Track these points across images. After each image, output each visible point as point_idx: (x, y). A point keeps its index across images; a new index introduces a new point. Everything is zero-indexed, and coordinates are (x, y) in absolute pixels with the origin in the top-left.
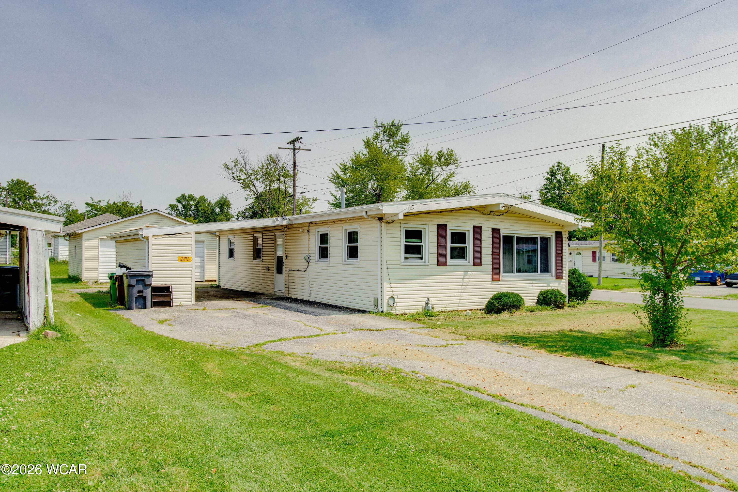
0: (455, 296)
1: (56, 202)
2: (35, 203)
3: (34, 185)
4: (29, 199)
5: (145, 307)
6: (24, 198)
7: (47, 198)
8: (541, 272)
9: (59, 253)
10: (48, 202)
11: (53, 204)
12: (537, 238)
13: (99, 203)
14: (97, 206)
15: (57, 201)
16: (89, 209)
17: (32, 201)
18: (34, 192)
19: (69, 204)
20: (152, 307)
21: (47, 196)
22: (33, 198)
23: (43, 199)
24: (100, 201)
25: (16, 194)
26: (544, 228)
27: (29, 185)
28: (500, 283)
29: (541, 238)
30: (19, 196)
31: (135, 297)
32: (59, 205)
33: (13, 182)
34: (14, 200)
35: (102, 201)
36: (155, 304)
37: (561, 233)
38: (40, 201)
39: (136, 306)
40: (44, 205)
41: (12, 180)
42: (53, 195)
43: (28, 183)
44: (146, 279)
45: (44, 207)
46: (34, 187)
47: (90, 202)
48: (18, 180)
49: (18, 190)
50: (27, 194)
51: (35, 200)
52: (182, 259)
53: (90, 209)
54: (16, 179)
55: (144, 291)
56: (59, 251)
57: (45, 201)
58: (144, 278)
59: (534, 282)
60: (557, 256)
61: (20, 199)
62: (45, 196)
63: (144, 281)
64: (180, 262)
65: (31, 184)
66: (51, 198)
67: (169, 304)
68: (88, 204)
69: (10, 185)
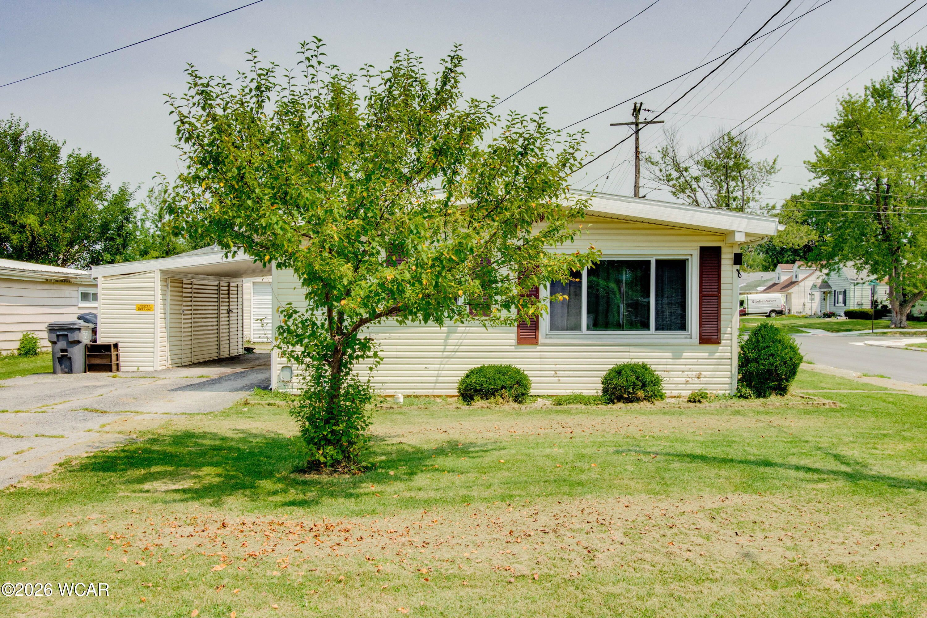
0: (427, 369)
5: (70, 371)
8: (657, 329)
12: (649, 262)
20: (85, 372)
26: (666, 241)
28: (539, 348)
29: (658, 262)
31: (58, 358)
36: (90, 368)
37: (718, 250)
39: (62, 369)
44: (69, 334)
52: (142, 308)
55: (69, 350)
58: (66, 333)
59: (632, 349)
60: (702, 296)
63: (67, 335)
64: (139, 312)
67: (107, 368)
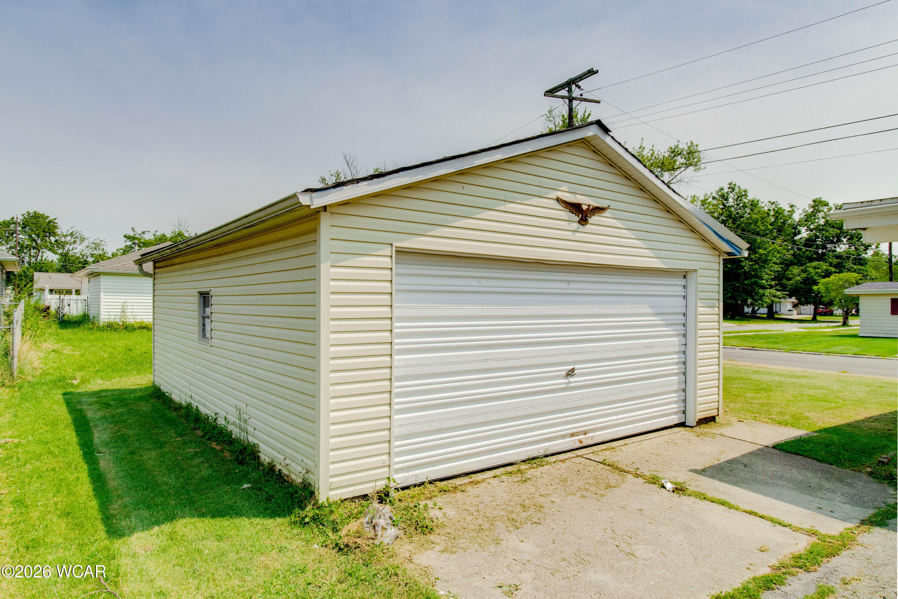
1: (83, 240)
2: (56, 241)
3: (55, 219)
4: (49, 237)
6: (42, 234)
7: (72, 235)
9: (102, 307)
10: (73, 240)
11: (78, 243)
13: (142, 235)
14: (141, 239)
15: (84, 238)
16: (129, 243)
17: (53, 239)
18: (55, 227)
19: (99, 242)
21: (72, 233)
22: (54, 234)
23: (67, 236)
24: (144, 233)
25: (32, 230)
27: (49, 219)
30: (37, 232)
32: (85, 243)
33: (29, 215)
34: (30, 236)
35: (147, 233)
38: (63, 239)
40: (67, 244)
41: (28, 213)
42: (79, 231)
43: (48, 217)
45: (68, 246)
46: (56, 221)
47: (132, 234)
48: (35, 212)
49: (35, 224)
50: (46, 230)
51: (57, 238)
53: (131, 243)
54: (32, 212)
56: (102, 304)
57: (68, 238)
61: (38, 236)
62: (69, 233)
65: (51, 218)
66: (77, 235)
68: (128, 237)
69: (25, 218)
